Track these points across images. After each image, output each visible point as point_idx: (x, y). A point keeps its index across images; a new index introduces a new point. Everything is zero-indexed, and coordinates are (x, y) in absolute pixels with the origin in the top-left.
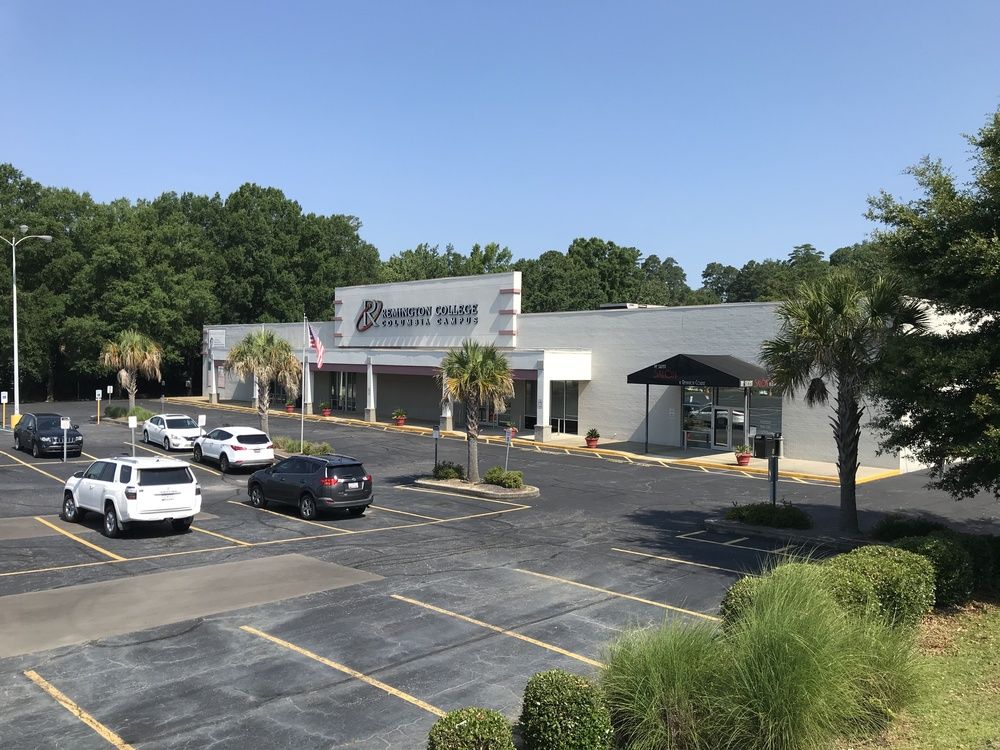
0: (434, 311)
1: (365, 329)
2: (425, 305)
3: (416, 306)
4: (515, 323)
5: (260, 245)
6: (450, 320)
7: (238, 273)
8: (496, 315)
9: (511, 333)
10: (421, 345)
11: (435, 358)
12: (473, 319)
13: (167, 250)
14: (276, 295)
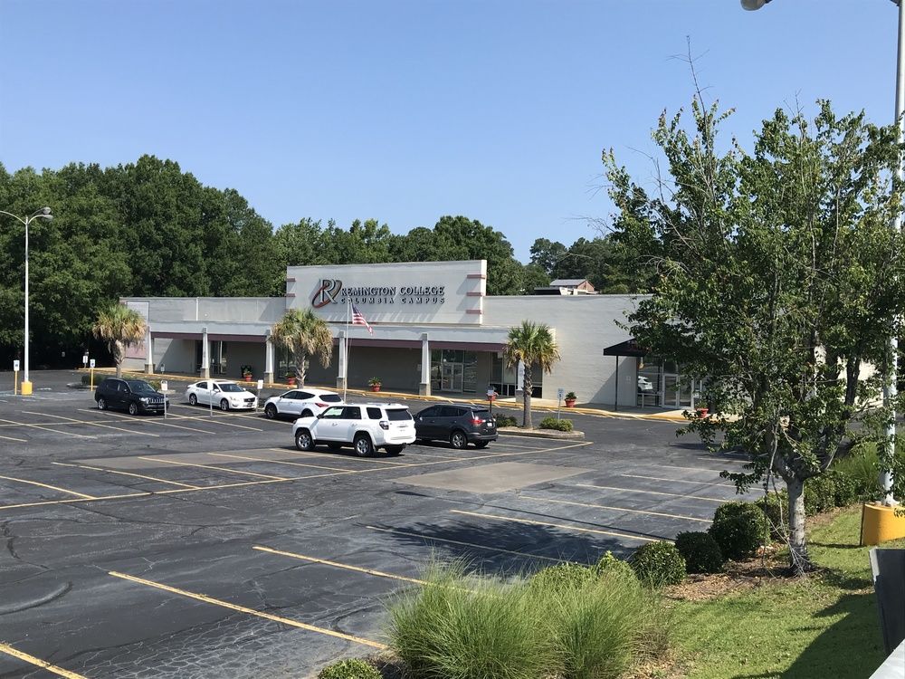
0: (398, 290)
1: (321, 305)
2: (389, 286)
3: (378, 286)
4: (482, 303)
5: (168, 218)
6: (415, 299)
7: (147, 246)
8: (463, 296)
9: (478, 312)
10: (383, 321)
11: (415, 333)
12: (439, 299)
13: (83, 222)
14: (184, 269)
